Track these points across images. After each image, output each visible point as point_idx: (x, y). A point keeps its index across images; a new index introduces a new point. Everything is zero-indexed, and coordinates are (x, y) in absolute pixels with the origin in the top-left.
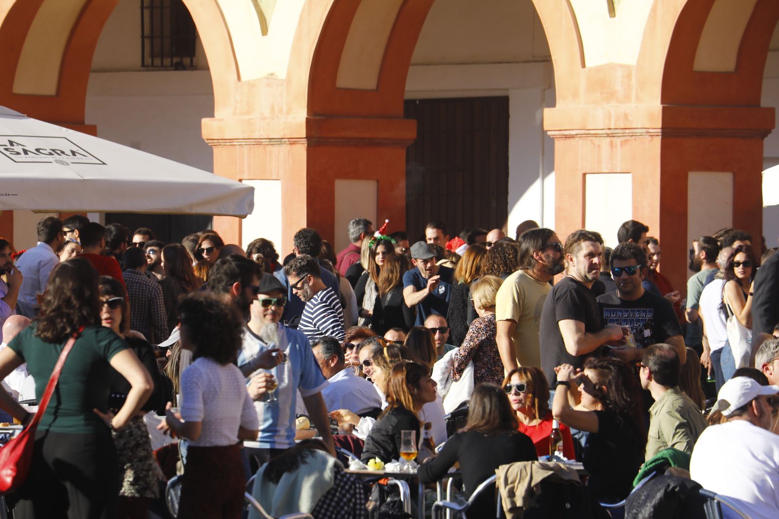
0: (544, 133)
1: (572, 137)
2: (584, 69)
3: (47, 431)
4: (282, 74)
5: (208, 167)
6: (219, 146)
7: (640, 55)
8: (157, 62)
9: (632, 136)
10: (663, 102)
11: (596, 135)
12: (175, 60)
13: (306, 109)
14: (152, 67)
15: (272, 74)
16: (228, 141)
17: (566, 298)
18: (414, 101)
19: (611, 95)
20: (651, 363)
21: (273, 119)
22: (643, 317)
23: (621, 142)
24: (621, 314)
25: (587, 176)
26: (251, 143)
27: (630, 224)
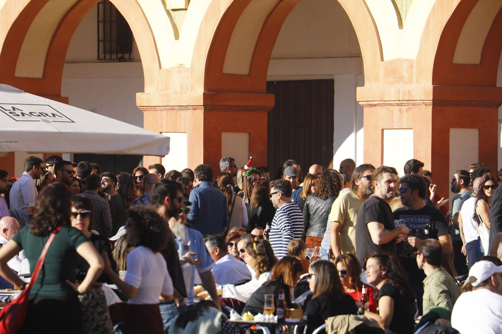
0: (356, 103)
1: (375, 105)
2: (383, 62)
3: (37, 294)
4: (188, 65)
5: (140, 124)
6: (147, 111)
7: (418, 53)
8: (108, 56)
9: (413, 105)
10: (433, 84)
11: (390, 105)
12: (119, 55)
13: (203, 86)
14: (104, 60)
15: (181, 65)
16: (153, 108)
17: (372, 209)
18: (273, 82)
19: (400, 79)
20: (424, 251)
21: (182, 93)
22: (423, 221)
23: (407, 109)
24: (409, 219)
25: (384, 130)
26: (168, 109)
27: (412, 162)
